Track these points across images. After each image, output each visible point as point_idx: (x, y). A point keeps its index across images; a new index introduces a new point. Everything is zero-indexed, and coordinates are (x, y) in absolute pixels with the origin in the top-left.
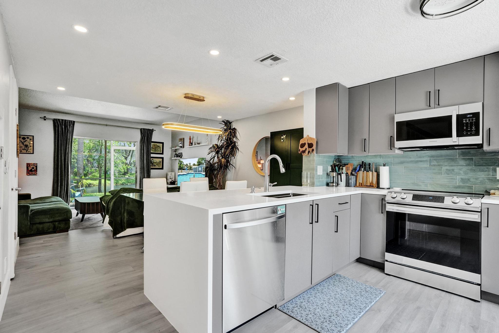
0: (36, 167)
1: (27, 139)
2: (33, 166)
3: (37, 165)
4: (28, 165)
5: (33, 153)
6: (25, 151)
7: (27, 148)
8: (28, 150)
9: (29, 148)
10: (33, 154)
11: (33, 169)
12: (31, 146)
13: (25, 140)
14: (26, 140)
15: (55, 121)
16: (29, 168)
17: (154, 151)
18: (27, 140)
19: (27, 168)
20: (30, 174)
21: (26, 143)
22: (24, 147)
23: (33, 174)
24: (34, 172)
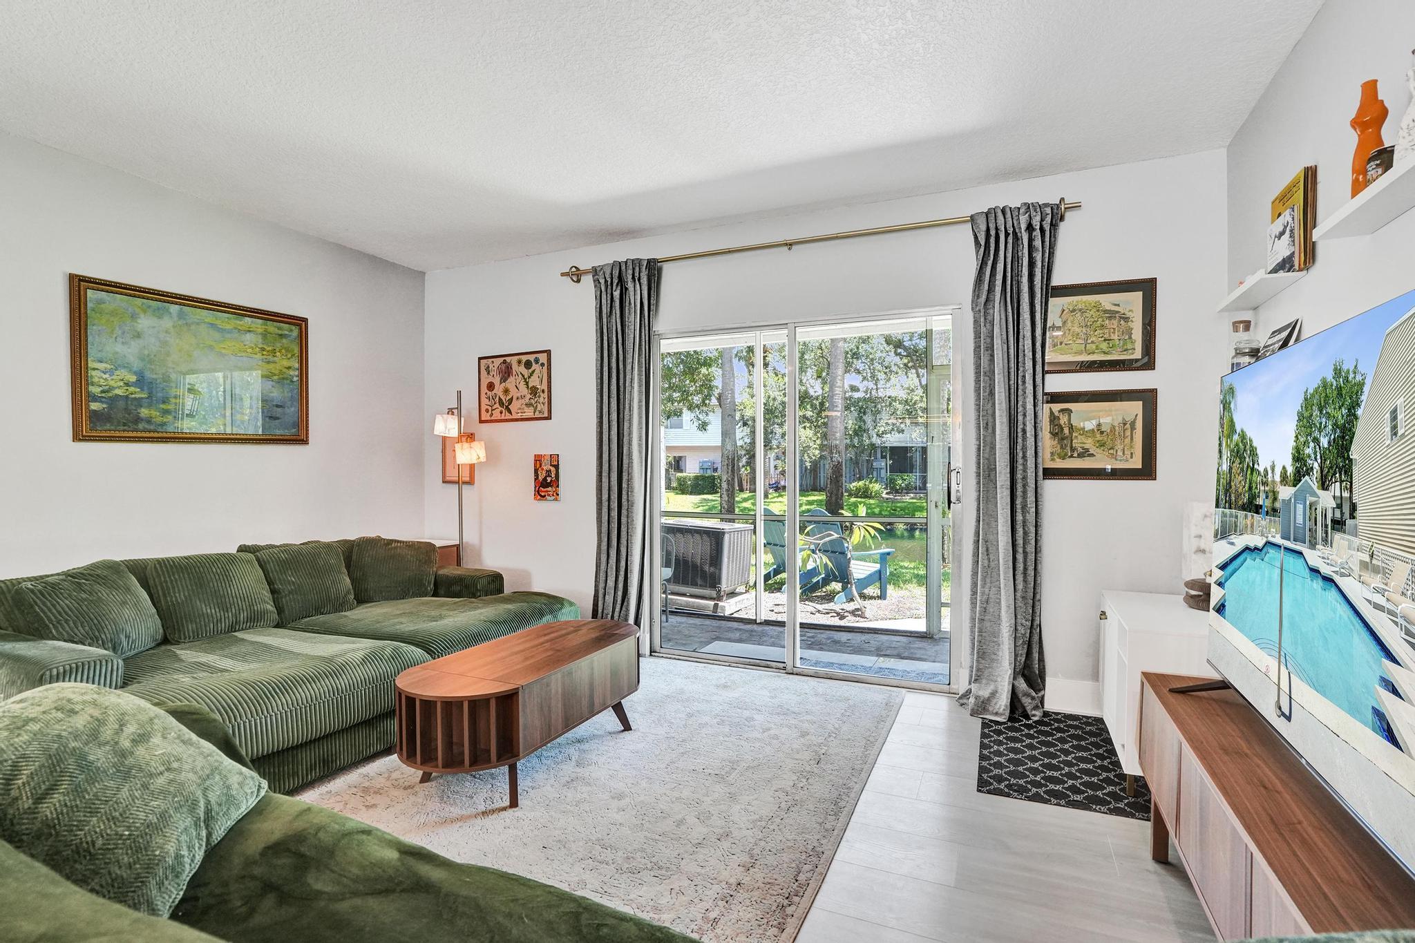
1: (534, 366)
4: (538, 459)
5: (549, 418)
6: (529, 412)
7: (535, 400)
8: (537, 406)
9: (539, 397)
12: (543, 391)
13: (530, 371)
14: (532, 369)
18: (535, 371)
21: (534, 381)
22: (530, 396)
23: (549, 495)
24: (552, 486)
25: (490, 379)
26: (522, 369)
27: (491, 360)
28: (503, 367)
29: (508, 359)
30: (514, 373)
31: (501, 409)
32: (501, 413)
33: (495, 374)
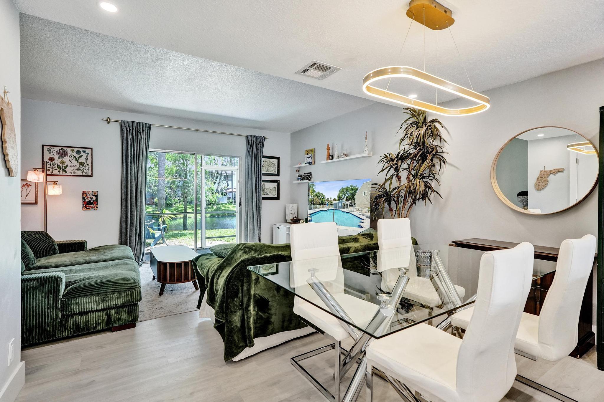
0: (96, 196)
1: (82, 153)
2: (92, 196)
3: (97, 194)
4: (85, 194)
6: (79, 173)
7: (83, 168)
8: (84, 170)
9: (85, 167)
10: (92, 176)
11: (92, 200)
12: (88, 165)
13: (79, 155)
15: (123, 125)
16: (86, 198)
17: (267, 171)
18: (82, 155)
19: (84, 198)
20: (87, 208)
21: (82, 160)
22: (79, 166)
23: (92, 208)
24: (94, 204)
25: (51, 156)
26: (74, 154)
27: (52, 147)
28: (61, 151)
29: (65, 149)
30: (69, 155)
31: (58, 170)
32: (59, 172)
33: (55, 154)
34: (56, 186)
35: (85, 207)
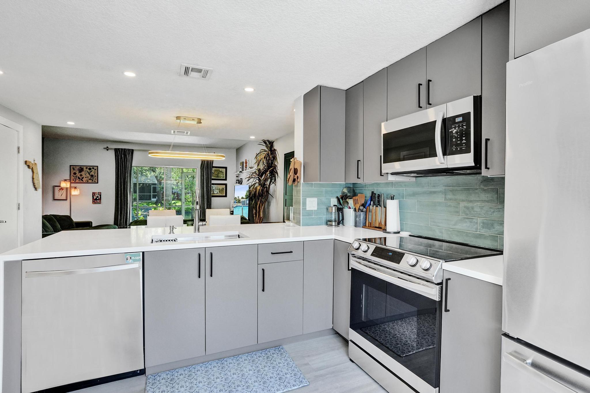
0: (100, 195)
2: (98, 195)
4: (94, 194)
5: (98, 183)
6: (90, 181)
8: (93, 180)
9: (94, 177)
11: (98, 197)
12: (96, 176)
14: (91, 170)
15: (116, 151)
16: (94, 196)
20: (95, 203)
21: (92, 173)
22: (90, 177)
23: (97, 202)
24: (98, 200)
25: (75, 172)
26: (88, 170)
27: (75, 166)
28: (80, 169)
29: (82, 167)
30: (84, 171)
32: (79, 181)
33: (77, 170)
34: (76, 190)
35: (94, 201)
